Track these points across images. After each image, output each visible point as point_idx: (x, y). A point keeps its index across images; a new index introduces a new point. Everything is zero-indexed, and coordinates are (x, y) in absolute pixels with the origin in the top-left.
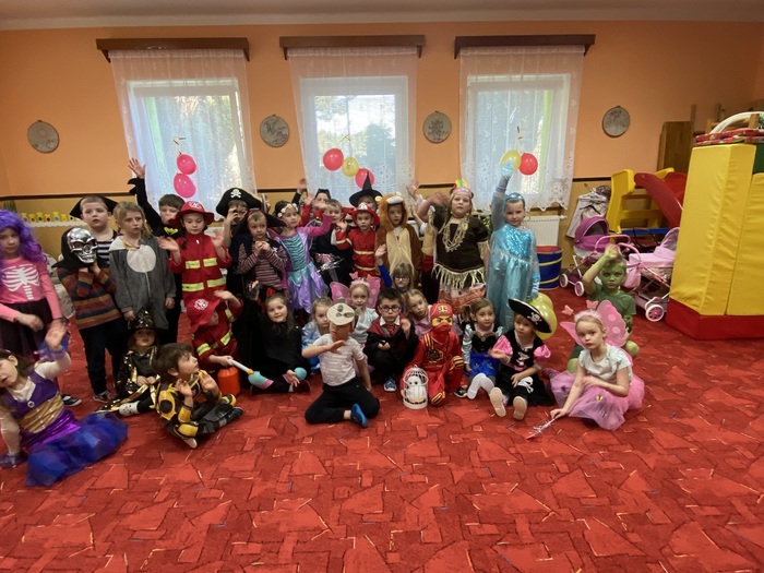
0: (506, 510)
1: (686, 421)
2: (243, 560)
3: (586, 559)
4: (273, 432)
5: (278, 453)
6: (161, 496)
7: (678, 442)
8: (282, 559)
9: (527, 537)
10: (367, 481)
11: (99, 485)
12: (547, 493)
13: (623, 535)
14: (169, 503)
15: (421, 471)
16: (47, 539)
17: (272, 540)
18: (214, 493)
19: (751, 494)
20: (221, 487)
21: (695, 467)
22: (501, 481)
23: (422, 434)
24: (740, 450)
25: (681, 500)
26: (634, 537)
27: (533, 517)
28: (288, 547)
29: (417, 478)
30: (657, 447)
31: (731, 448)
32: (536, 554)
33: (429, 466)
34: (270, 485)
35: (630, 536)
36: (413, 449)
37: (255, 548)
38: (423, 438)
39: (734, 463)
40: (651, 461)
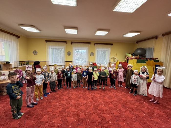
0: (102, 109)
1: (127, 97)
2: (65, 116)
3: (113, 115)
4: (68, 98)
5: (69, 101)
6: (52, 107)
7: (126, 100)
8: (71, 115)
9: (105, 112)
10: (82, 105)
11: (42, 105)
12: (108, 107)
13: (118, 112)
14: (53, 108)
15: (90, 103)
16: (35, 113)
17: (69, 113)
18: (60, 106)
19: (135, 107)
20: (61, 105)
21: (128, 103)
22: (101, 105)
23: (90, 98)
24: (134, 101)
25: (126, 108)
26: (120, 113)
27: (106, 110)
28: (71, 114)
29: (90, 104)
30: (123, 100)
31: (133, 101)
32: (107, 115)
33: (91, 103)
34: (68, 105)
35: (119, 112)
36: (89, 100)
37: (67, 114)
39: (133, 103)
40: (122, 102)
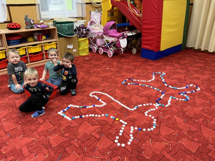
13: (192, 140)
19: (203, 110)
22: (144, 141)
25: (193, 120)
26: (196, 139)
38: (100, 138)
